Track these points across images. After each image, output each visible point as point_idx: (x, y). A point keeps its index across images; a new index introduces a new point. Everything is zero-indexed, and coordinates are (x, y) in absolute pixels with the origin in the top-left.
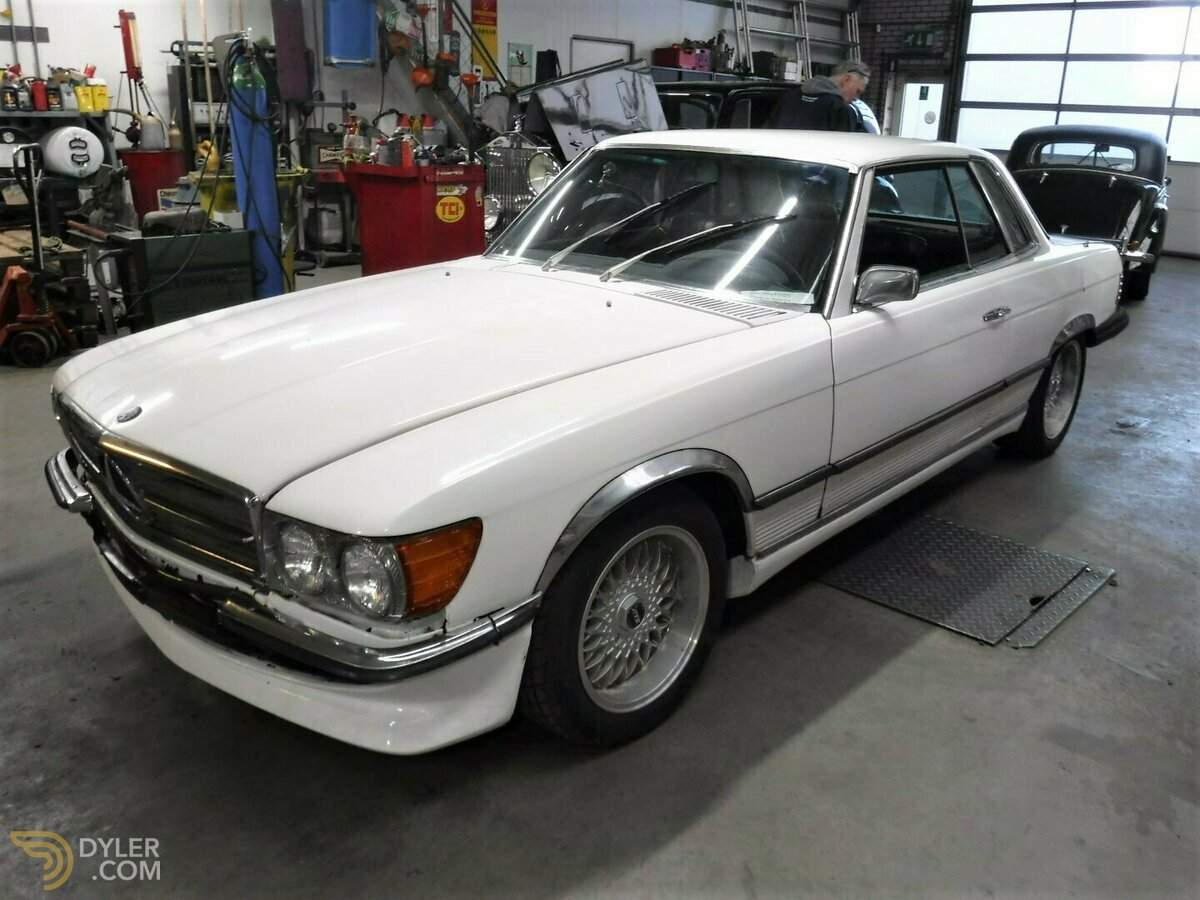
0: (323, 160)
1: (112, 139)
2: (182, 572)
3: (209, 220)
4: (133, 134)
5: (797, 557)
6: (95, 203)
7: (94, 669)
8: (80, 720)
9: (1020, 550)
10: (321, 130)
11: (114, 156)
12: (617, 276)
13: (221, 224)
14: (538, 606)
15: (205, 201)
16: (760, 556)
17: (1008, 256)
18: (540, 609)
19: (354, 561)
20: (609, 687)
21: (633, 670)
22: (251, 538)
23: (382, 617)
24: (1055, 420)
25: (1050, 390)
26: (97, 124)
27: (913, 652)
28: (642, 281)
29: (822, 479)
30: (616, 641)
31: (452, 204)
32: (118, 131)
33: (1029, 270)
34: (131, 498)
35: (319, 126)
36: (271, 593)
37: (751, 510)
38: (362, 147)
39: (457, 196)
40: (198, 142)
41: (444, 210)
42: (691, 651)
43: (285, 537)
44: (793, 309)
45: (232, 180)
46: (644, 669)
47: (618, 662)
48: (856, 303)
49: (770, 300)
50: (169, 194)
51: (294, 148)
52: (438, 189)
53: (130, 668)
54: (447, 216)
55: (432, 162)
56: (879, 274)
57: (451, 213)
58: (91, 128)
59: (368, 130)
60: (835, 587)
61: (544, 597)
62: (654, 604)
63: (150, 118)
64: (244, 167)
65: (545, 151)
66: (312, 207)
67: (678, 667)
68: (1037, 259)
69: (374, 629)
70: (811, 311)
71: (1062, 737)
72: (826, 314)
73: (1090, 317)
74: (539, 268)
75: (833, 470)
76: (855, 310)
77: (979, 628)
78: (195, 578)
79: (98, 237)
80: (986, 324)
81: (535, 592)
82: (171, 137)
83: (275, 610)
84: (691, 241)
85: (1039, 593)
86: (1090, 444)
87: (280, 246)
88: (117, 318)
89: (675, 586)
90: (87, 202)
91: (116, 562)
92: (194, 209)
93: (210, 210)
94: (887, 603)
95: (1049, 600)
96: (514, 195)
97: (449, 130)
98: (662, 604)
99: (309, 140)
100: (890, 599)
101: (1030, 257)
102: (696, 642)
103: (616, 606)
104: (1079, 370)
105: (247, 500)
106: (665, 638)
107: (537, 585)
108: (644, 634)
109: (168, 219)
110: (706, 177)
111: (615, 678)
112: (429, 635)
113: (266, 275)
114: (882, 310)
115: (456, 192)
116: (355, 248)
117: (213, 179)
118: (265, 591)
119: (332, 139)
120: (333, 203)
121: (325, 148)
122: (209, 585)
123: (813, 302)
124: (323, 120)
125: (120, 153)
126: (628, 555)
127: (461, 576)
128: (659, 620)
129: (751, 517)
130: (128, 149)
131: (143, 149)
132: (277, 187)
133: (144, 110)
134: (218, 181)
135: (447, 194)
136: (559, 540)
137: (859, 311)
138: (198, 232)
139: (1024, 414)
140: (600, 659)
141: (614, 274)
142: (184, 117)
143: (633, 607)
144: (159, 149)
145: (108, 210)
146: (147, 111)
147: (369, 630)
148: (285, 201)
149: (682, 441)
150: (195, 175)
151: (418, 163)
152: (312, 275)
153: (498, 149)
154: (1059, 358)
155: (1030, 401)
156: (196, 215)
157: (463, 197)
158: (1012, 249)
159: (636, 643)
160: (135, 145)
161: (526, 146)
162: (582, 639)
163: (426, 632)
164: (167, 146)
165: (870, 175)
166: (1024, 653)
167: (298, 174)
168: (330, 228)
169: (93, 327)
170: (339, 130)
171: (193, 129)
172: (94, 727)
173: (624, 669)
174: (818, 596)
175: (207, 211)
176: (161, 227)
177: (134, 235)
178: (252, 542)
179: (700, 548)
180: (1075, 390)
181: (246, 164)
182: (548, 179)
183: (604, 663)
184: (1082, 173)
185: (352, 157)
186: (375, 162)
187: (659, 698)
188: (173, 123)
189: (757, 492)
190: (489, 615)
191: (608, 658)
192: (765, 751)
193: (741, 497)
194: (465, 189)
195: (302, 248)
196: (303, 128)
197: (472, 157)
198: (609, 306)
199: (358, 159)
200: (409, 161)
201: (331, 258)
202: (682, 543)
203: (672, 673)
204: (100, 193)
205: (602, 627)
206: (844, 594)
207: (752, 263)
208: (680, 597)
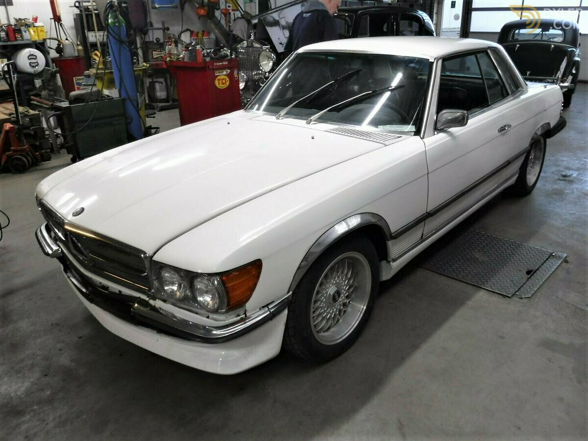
0: (154, 57)
1: (49, 54)
2: (110, 289)
3: (102, 94)
4: (59, 50)
5: (412, 258)
6: (43, 87)
7: (69, 333)
8: (65, 360)
9: (519, 246)
10: (153, 42)
11: (50, 61)
12: (314, 121)
13: (108, 96)
14: (290, 299)
15: (99, 85)
16: (394, 260)
17: (508, 97)
18: (292, 300)
19: (199, 285)
20: (324, 332)
21: (335, 322)
22: (146, 274)
23: (216, 311)
24: (532, 176)
25: (529, 161)
26: (41, 46)
27: (470, 303)
28: (327, 123)
29: (422, 221)
30: (327, 309)
31: (223, 79)
32: (52, 48)
33: (519, 103)
34: (82, 254)
35: (151, 40)
36: (157, 300)
37: (390, 240)
38: (175, 52)
39: (225, 75)
40: (92, 52)
41: (219, 83)
42: (363, 312)
43: (163, 273)
44: (406, 135)
45: (112, 73)
46: (341, 321)
47: (328, 320)
48: (437, 129)
49: (393, 130)
50: (79, 79)
51: (140, 52)
52: (216, 72)
53: (86, 331)
54: (221, 85)
55: (212, 58)
56: (448, 114)
57: (223, 84)
58: (38, 48)
59: (177, 42)
60: (429, 270)
61: (293, 294)
62: (345, 290)
63: (67, 41)
64: (117, 66)
65: (267, 48)
66: (151, 81)
67: (358, 320)
68: (522, 97)
69: (211, 316)
70: (414, 135)
71: (548, 345)
72: (422, 136)
73: (549, 124)
74: (274, 118)
75: (429, 215)
76: (436, 133)
77: (503, 289)
78: (118, 292)
79: (47, 104)
80: (500, 134)
81: (288, 292)
82: (78, 50)
83: (160, 308)
84: (351, 101)
85: (531, 269)
86: (549, 187)
87: (138, 105)
88: (59, 145)
89: (354, 280)
90: (40, 87)
91: (76, 283)
92: (95, 89)
93: (102, 89)
94: (456, 277)
95: (535, 271)
96: (252, 71)
97: (216, 38)
98: (348, 289)
99: (147, 47)
100: (457, 276)
101: (519, 97)
102: (365, 308)
103: (326, 293)
104: (543, 150)
105: (142, 256)
106: (350, 305)
107: (289, 288)
108: (340, 305)
109: (81, 95)
110: (356, 66)
111: (327, 327)
112: (239, 318)
113: (132, 120)
114: (449, 132)
115: (225, 73)
116: (174, 100)
117: (102, 73)
118: (154, 299)
119: (158, 46)
120: (160, 78)
121: (156, 51)
122: (125, 295)
123: (415, 130)
124: (153, 37)
125: (54, 60)
126: (332, 269)
127: (252, 289)
128: (347, 297)
129: (390, 243)
130: (58, 58)
131: (65, 58)
132: (134, 75)
133: (63, 37)
134: (105, 73)
135: (220, 74)
136: (300, 265)
137: (438, 133)
138: (97, 100)
139: (517, 175)
140: (320, 319)
141: (313, 120)
142: (84, 40)
143: (335, 292)
144: (73, 57)
145: (50, 90)
146: (65, 37)
147: (208, 317)
148: (138, 81)
149: (357, 210)
150: (93, 71)
151: (205, 59)
152: (154, 117)
153: (242, 48)
154: (533, 146)
155: (520, 169)
156: (95, 92)
157: (227, 75)
158: (510, 92)
159: (337, 309)
160: (61, 55)
161: (257, 45)
162: (312, 310)
163: (237, 317)
164: (77, 55)
165: (440, 62)
166: (525, 301)
167: (144, 68)
168: (160, 91)
169: (48, 150)
170: (162, 41)
171: (89, 45)
172: (73, 364)
173: (331, 323)
174: (421, 275)
175: (101, 90)
176: (78, 99)
177: (65, 104)
178: (147, 275)
179: (367, 262)
180: (541, 160)
181: (118, 64)
182: (269, 63)
183: (322, 321)
184: (536, 44)
185: (171, 58)
186: (183, 60)
187: (349, 336)
188: (79, 43)
189: (392, 231)
190: (267, 306)
191: (323, 318)
192: (403, 359)
193: (385, 233)
194: (229, 71)
195: (147, 102)
196: (144, 40)
197: (231, 55)
198: (313, 138)
199: (174, 58)
200: (200, 59)
201: (162, 106)
202: (357, 259)
203: (355, 323)
204: (45, 82)
205: (320, 304)
206: (434, 273)
207: (381, 110)
208: (357, 285)
